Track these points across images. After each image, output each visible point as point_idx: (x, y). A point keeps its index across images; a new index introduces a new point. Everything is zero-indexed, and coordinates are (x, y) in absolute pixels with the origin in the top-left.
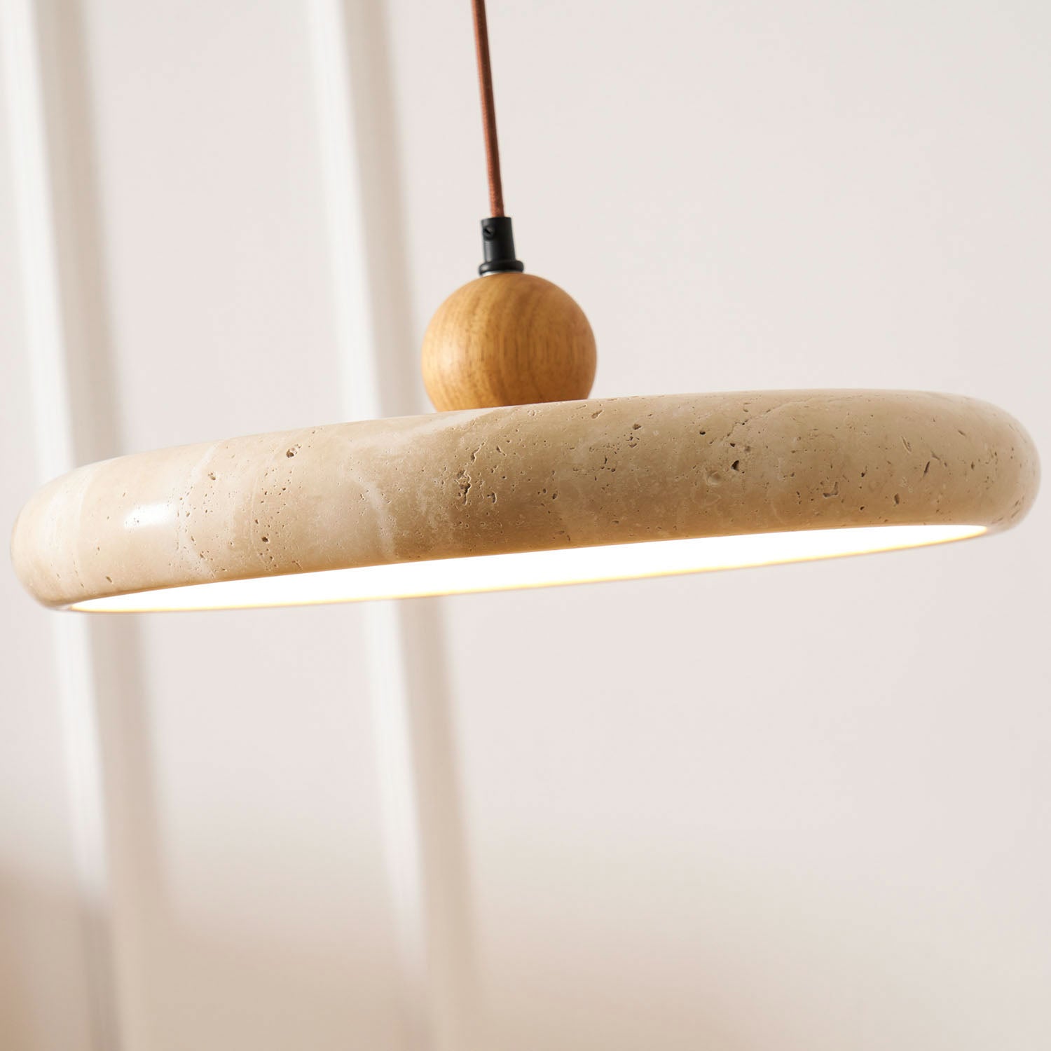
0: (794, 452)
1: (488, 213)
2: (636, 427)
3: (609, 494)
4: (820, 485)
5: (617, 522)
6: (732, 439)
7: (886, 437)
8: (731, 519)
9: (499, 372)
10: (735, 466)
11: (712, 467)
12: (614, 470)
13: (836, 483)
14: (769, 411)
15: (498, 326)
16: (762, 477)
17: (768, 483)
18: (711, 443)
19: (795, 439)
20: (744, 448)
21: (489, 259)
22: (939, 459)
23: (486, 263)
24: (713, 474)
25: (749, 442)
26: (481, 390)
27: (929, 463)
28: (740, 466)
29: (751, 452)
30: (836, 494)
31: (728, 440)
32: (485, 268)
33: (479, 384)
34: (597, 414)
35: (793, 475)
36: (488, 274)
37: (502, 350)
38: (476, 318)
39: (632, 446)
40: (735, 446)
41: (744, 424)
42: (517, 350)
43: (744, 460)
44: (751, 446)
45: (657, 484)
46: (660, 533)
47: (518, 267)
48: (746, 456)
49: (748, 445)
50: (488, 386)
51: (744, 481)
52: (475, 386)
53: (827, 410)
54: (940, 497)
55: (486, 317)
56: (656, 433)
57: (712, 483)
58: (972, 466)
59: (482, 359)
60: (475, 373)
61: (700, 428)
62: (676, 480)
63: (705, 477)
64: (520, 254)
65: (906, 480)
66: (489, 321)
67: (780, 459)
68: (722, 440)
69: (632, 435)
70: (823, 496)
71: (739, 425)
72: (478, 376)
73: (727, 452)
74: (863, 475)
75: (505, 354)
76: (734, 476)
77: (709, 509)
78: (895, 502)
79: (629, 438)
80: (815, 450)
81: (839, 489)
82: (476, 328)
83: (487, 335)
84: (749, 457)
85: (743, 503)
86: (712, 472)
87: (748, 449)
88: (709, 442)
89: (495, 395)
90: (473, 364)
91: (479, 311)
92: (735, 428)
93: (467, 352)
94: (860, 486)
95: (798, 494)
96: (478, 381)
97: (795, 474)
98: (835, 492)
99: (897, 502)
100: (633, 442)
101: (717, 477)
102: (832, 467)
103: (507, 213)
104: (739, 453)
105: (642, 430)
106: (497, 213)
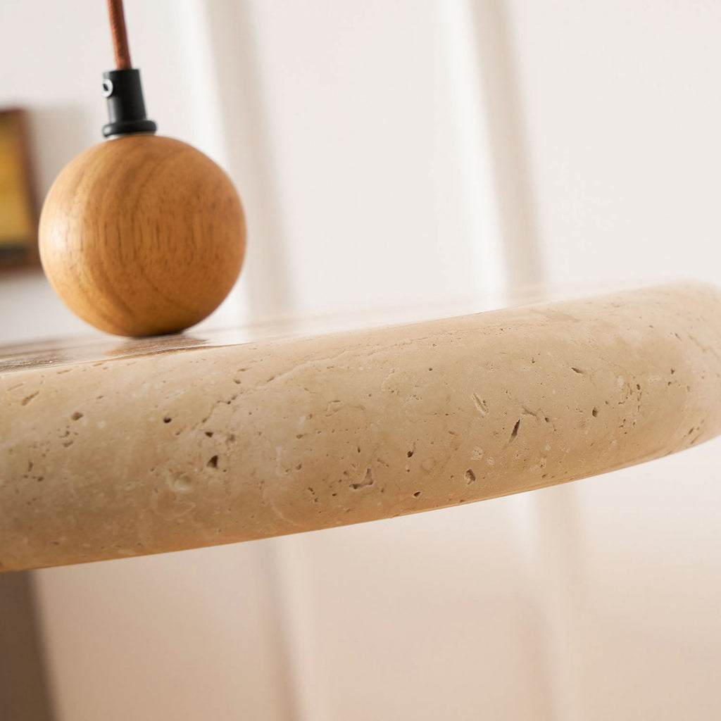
0: (300, 436)
1: (113, 65)
2: (77, 416)
3: (37, 511)
4: (344, 476)
5: (57, 543)
6: (208, 426)
7: (449, 398)
8: (218, 529)
9: (101, 264)
10: (214, 461)
11: (179, 467)
12: (40, 479)
13: (368, 470)
14: (272, 379)
15: (97, 209)
16: (253, 474)
17: (263, 482)
18: (178, 434)
19: (303, 419)
20: (225, 438)
21: (114, 120)
22: (534, 415)
23: (111, 125)
24: (182, 476)
25: (233, 429)
26: (86, 286)
27: (518, 423)
28: (220, 463)
29: (236, 443)
30: (371, 483)
31: (202, 428)
32: (108, 130)
33: (82, 277)
34: (32, 396)
35: (300, 467)
36: (113, 138)
37: (102, 239)
38: (77, 199)
39: (66, 445)
40: (214, 436)
41: (229, 403)
42: (120, 238)
43: (225, 454)
44: (236, 433)
45: (102, 495)
46: (121, 551)
47: (150, 128)
48: (229, 449)
49: (231, 433)
50: (91, 280)
51: (226, 482)
52: (78, 279)
53: (361, 369)
54: (543, 461)
55: (85, 198)
56: (102, 425)
57: (180, 488)
58: (594, 413)
59: (82, 250)
60: (76, 264)
61: (165, 414)
62: (128, 488)
63: (169, 482)
64: (152, 112)
65: (481, 451)
66: (89, 203)
67: (279, 450)
68: (193, 428)
69: (70, 430)
70: (352, 489)
71: (223, 406)
72: (79, 269)
73: (200, 445)
74: (410, 454)
75: (106, 242)
76: (211, 477)
77: (181, 521)
78: (469, 480)
79: (63, 434)
80: (333, 431)
81: (373, 477)
82: (75, 211)
83: (85, 221)
84: (232, 450)
85: (230, 510)
86: (179, 474)
87: (232, 438)
88: (174, 433)
89: (101, 290)
90: (73, 255)
91: (80, 191)
92: (215, 410)
93: (67, 240)
94: (407, 469)
95: (311, 490)
96: (80, 274)
97: (303, 467)
98: (368, 481)
99: (473, 478)
100: (68, 439)
101: (187, 480)
102: (359, 451)
103: (135, 64)
104: (218, 444)
105: (84, 421)
106: (120, 65)
